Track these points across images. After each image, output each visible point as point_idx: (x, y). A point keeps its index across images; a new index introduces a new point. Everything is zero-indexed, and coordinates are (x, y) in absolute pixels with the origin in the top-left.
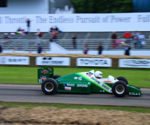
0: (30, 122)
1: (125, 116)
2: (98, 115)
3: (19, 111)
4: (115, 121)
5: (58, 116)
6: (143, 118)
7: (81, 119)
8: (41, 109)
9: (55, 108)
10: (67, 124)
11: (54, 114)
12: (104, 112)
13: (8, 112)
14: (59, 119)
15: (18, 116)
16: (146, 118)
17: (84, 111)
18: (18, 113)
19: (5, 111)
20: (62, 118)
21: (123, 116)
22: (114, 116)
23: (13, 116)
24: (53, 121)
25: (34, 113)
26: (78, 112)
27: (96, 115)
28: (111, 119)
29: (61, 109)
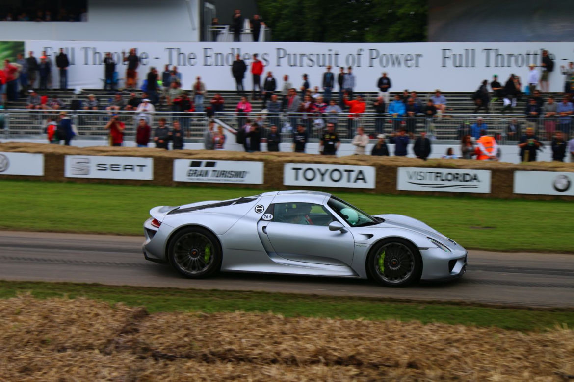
0: (224, 357)
1: (476, 340)
2: (404, 337)
3: (181, 322)
4: (454, 357)
5: (296, 339)
6: (530, 350)
7: (361, 349)
8: (239, 319)
9: (280, 316)
10: (327, 364)
11: (284, 333)
12: (415, 329)
13: (156, 328)
14: (301, 350)
15: (186, 339)
16: (539, 348)
17: (359, 326)
18: (183, 332)
20: (310, 347)
21: (470, 341)
22: (449, 342)
23: (172, 337)
24: (286, 354)
25: (230, 331)
26: (348, 327)
27: (396, 337)
28: (441, 350)
29: (297, 319)
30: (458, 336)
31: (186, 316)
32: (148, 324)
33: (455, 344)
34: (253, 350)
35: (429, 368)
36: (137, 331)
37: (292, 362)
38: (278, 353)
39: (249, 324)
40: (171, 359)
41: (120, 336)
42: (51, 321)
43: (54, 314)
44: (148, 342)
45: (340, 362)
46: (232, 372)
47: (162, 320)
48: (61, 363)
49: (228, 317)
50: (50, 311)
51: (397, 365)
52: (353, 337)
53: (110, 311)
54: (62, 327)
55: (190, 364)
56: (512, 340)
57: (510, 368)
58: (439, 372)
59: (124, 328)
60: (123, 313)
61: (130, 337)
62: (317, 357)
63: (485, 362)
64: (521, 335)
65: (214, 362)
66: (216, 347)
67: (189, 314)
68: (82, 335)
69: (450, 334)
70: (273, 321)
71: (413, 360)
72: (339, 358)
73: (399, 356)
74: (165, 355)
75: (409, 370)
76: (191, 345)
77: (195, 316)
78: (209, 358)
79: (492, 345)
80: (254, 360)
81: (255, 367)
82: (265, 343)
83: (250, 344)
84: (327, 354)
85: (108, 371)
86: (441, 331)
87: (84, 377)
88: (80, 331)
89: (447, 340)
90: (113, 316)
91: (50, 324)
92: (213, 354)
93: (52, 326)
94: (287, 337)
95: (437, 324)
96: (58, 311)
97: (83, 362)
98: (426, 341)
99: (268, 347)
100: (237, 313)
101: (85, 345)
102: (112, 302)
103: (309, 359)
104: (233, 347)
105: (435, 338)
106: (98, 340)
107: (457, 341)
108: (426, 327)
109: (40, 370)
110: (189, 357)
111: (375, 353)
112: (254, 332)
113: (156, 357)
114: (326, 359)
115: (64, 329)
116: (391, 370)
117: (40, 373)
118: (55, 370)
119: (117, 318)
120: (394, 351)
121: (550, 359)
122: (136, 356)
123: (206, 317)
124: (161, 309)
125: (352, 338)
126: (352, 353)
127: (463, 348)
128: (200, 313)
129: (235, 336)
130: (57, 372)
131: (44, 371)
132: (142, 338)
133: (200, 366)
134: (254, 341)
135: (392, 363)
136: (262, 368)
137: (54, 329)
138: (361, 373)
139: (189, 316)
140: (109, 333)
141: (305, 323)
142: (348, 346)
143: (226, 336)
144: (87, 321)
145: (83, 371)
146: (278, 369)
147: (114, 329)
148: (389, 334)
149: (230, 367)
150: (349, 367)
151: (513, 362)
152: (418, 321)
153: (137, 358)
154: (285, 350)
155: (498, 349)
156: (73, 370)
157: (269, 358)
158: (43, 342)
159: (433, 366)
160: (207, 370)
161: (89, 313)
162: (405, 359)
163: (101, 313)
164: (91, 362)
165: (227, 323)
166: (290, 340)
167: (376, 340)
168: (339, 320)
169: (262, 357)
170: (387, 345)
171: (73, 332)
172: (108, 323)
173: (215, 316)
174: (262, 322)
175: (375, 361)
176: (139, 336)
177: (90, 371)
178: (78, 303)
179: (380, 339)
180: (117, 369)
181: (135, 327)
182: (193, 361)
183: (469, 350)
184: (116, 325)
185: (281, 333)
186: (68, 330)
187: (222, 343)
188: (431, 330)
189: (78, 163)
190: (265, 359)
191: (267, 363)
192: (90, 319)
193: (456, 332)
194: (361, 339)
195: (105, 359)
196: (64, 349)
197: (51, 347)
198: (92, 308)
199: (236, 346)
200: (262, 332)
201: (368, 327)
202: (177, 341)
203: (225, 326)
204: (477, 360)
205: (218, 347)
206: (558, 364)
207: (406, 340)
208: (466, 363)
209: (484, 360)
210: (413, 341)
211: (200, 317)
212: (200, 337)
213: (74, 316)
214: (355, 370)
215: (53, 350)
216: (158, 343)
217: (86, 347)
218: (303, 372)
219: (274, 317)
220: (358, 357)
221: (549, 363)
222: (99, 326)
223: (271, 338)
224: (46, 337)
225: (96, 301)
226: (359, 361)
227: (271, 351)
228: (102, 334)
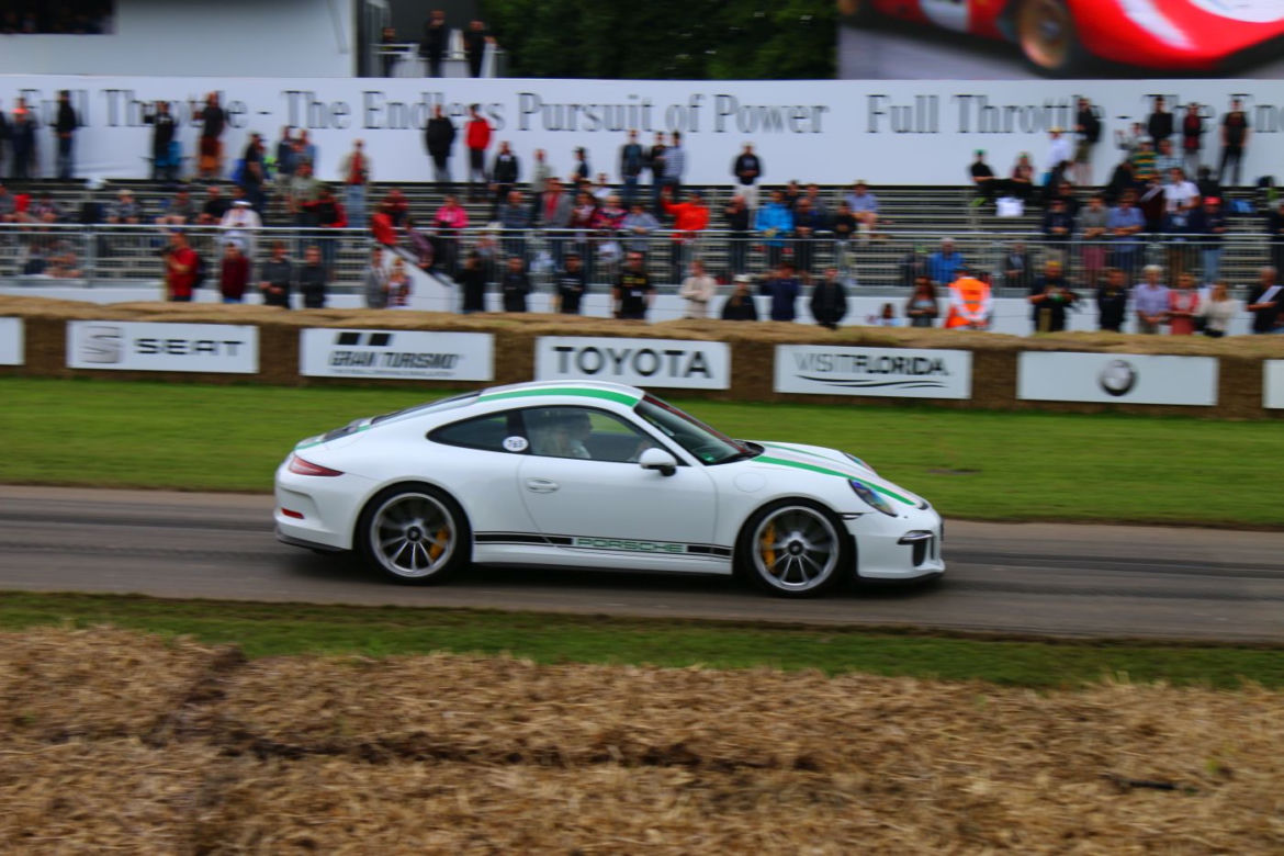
0: (407, 750)
1: (939, 708)
2: (787, 703)
3: (316, 677)
4: (892, 745)
5: (560, 711)
6: (1050, 729)
7: (698, 730)
8: (440, 669)
9: (528, 662)
10: (625, 763)
11: (535, 698)
12: (811, 686)
13: (262, 689)
14: (571, 734)
15: (327, 713)
16: (1069, 724)
17: (693, 681)
18: (320, 697)
19: (241, 679)
20: (591, 727)
21: (927, 710)
22: (883, 714)
23: (295, 710)
24: (538, 742)
25: (420, 694)
26: (670, 685)
27: (773, 704)
28: (865, 730)
29: (562, 668)
30: (901, 701)
31: (326, 663)
32: (244, 681)
33: (896, 718)
34: (468, 734)
35: (841, 769)
36: (220, 695)
37: (551, 759)
38: (521, 741)
39: (460, 679)
40: (294, 755)
41: (185, 707)
42: (36, 676)
43: (41, 660)
44: (244, 719)
45: (653, 758)
46: (426, 781)
47: (274, 672)
48: (56, 767)
49: (415, 664)
50: (34, 654)
51: (773, 764)
52: (682, 704)
53: (164, 654)
54: (60, 688)
55: (334, 765)
56: (1014, 708)
57: (1009, 766)
58: (861, 777)
59: (193, 689)
60: (189, 657)
61: (206, 709)
62: (604, 748)
63: (957, 755)
64: (1031, 696)
65: (383, 761)
66: (389, 729)
67: (335, 659)
68: (105, 706)
69: (885, 696)
70: (512, 672)
71: (806, 752)
72: (652, 749)
73: (776, 745)
74: (281, 746)
75: (799, 773)
76: (336, 725)
77: (345, 663)
78: (374, 752)
79: (974, 720)
80: (471, 756)
81: (472, 771)
82: (496, 720)
83: (465, 720)
84: (628, 742)
85: (160, 783)
86: (865, 689)
87: (108, 797)
88: (99, 698)
89: (879, 708)
90: (170, 665)
91: (34, 682)
92: (384, 743)
93: (37, 688)
94: (540, 707)
95: (860, 677)
96: (54, 657)
97: (104, 764)
98: (833, 712)
99: (502, 728)
100: (435, 657)
101: (110, 728)
102: (168, 634)
103: (588, 753)
104: (428, 729)
105: (853, 705)
106: (136, 716)
107: (899, 711)
108: (834, 682)
109: (11, 781)
110: (332, 751)
111: (727, 738)
112: (470, 697)
113: (262, 750)
114: (624, 753)
115: (62, 694)
116: (759, 773)
117: (10, 788)
118: (44, 781)
119: (179, 668)
120: (766, 732)
121: (1092, 748)
122: (219, 749)
123: (368, 665)
124: (274, 648)
125: (680, 708)
126: (679, 739)
127: (911, 726)
128: (357, 657)
129: (431, 705)
130: (49, 786)
131: (19, 784)
132: (230, 711)
133: (356, 770)
134: (472, 717)
135: (761, 759)
136: (489, 772)
137: (44, 693)
138: (698, 781)
139: (334, 664)
140: (160, 700)
141: (578, 676)
142: (670, 723)
143: (412, 704)
144: (114, 675)
145: (103, 784)
146: (522, 774)
147: (171, 693)
148: (758, 698)
149: (418, 771)
150: (673, 770)
151: (1014, 753)
152: (818, 670)
153: (222, 754)
154: (537, 734)
155: (986, 728)
156: (82, 782)
157: (503, 752)
158: (20, 722)
159: (850, 766)
160: (371, 778)
161: (117, 659)
162: (790, 750)
163: (143, 658)
164: (123, 763)
165: (414, 678)
166: (546, 713)
167: (730, 711)
168: (653, 669)
169: (487, 749)
170: (753, 722)
171: (84, 701)
172: (160, 680)
173: (386, 663)
174: (489, 675)
175: (728, 755)
176: (224, 708)
177: (121, 783)
178: (94, 638)
179: (738, 708)
180: (178, 777)
181: (217, 688)
182: (342, 759)
183: (925, 730)
184: (176, 683)
185: (526, 697)
186: (73, 696)
187: (402, 720)
188: (844, 688)
189: (98, 337)
190: (493, 754)
191: (499, 762)
192: (120, 670)
193: (898, 692)
194: (697, 710)
195: (153, 756)
196: (62, 737)
197: (36, 732)
198: (126, 648)
199: (432, 725)
200: (491, 697)
201: (712, 683)
202: (308, 718)
203: (412, 684)
204: (940, 752)
205: (393, 730)
206: (1107, 756)
207: (792, 710)
208: (917, 758)
209: (956, 751)
210: (808, 712)
211: (357, 664)
212: (356, 709)
213: (86, 666)
214: (686, 774)
215: (39, 738)
216: (266, 722)
217: (113, 731)
218: (575, 780)
219: (513, 665)
220: (692, 748)
221: (1091, 755)
222: (138, 687)
223: (508, 708)
224: (26, 711)
225: (133, 634)
226: (691, 754)
227: (505, 736)
228: (146, 704)
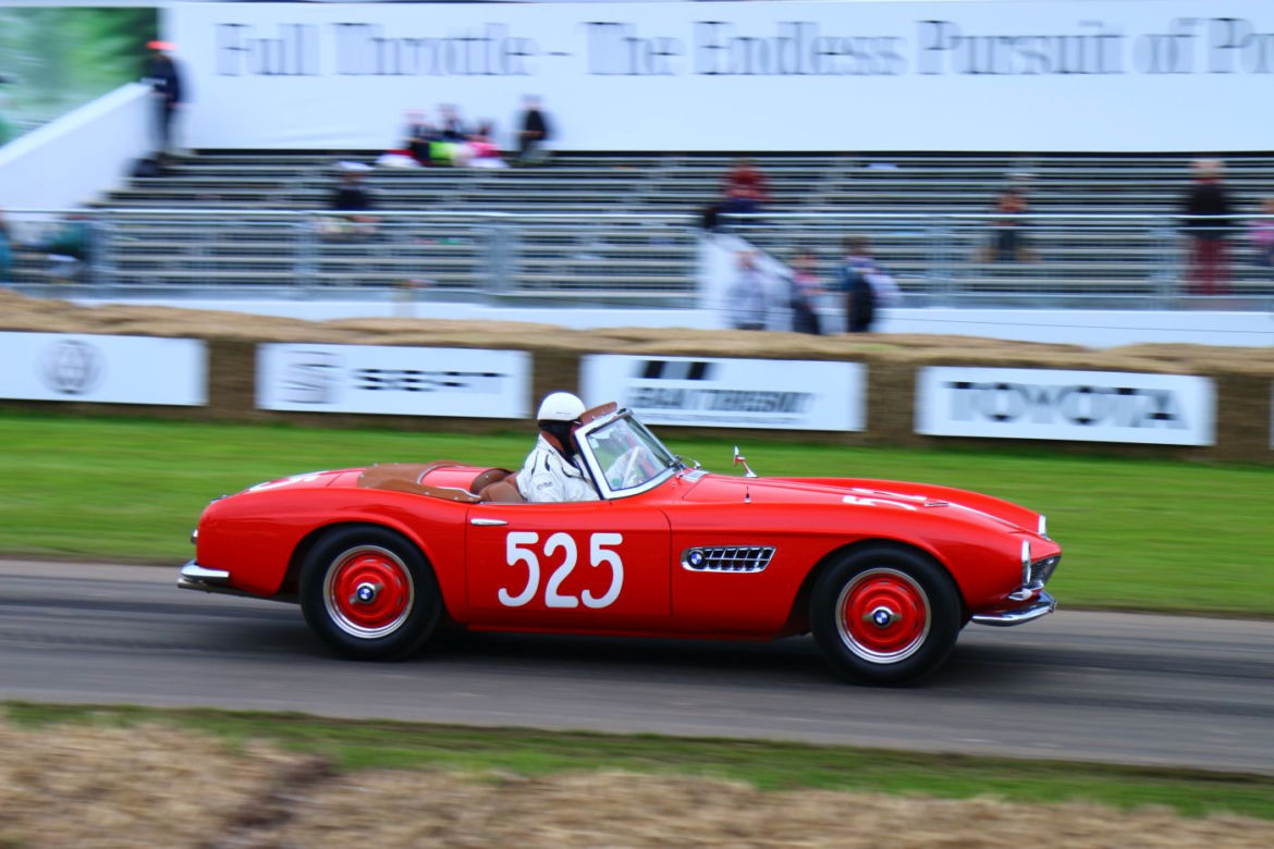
9: (739, 786)
13: (349, 812)
18: (426, 823)
19: (325, 798)
29: (784, 795)
39: (637, 805)
41: (235, 832)
43: (54, 768)
47: (372, 788)
49: (574, 784)
50: (46, 760)
53: (221, 762)
54: (70, 804)
59: (249, 808)
60: (260, 768)
61: (264, 835)
67: (469, 775)
70: (714, 797)
86: (1231, 836)
90: (227, 777)
91: (36, 796)
94: (739, 844)
96: (70, 763)
100: (608, 776)
102: (232, 739)
112: (643, 828)
115: (69, 813)
119: (241, 781)
123: (514, 784)
124: (363, 765)
128: (501, 773)
132: (295, 838)
139: (463, 781)
140: (206, 823)
144: (148, 789)
147: (221, 815)
161: (157, 768)
163: (196, 767)
165: (569, 803)
171: (97, 821)
172: (210, 796)
173: (537, 783)
174: (677, 801)
178: (134, 740)
181: (282, 808)
184: (229, 801)
185: (724, 831)
186: (81, 815)
188: (1202, 834)
189: (303, 365)
198: (176, 754)
200: (669, 829)
201: (1001, 820)
212: (471, 839)
213: (111, 777)
219: (718, 789)
222: (179, 805)
225: (190, 736)
228: (184, 828)
